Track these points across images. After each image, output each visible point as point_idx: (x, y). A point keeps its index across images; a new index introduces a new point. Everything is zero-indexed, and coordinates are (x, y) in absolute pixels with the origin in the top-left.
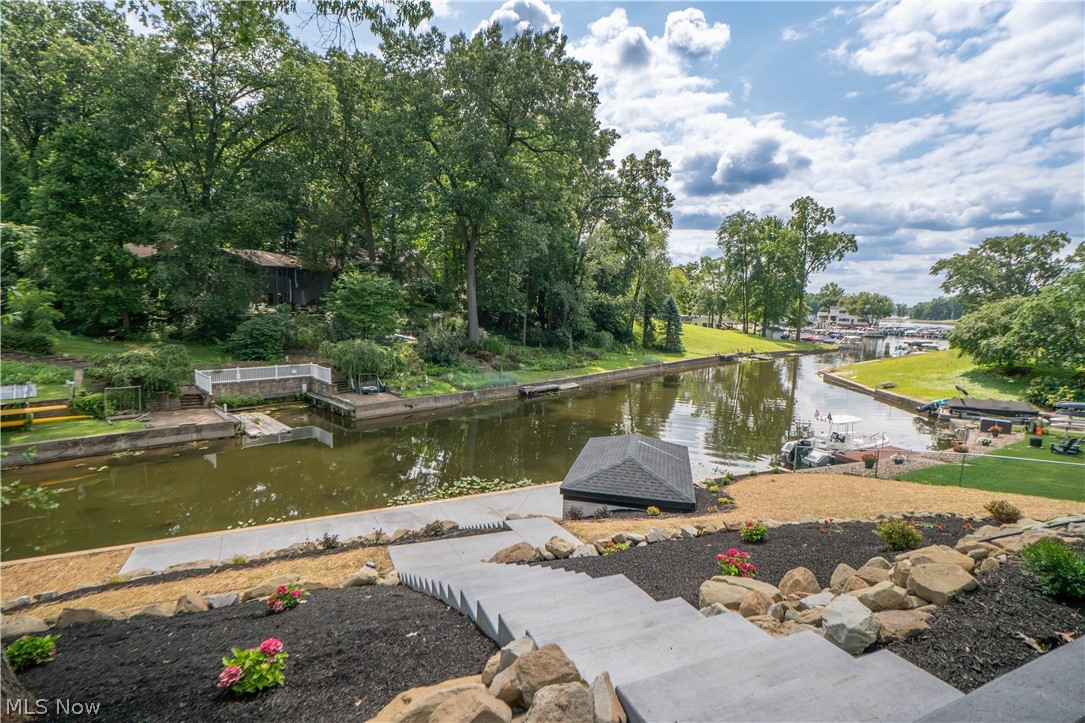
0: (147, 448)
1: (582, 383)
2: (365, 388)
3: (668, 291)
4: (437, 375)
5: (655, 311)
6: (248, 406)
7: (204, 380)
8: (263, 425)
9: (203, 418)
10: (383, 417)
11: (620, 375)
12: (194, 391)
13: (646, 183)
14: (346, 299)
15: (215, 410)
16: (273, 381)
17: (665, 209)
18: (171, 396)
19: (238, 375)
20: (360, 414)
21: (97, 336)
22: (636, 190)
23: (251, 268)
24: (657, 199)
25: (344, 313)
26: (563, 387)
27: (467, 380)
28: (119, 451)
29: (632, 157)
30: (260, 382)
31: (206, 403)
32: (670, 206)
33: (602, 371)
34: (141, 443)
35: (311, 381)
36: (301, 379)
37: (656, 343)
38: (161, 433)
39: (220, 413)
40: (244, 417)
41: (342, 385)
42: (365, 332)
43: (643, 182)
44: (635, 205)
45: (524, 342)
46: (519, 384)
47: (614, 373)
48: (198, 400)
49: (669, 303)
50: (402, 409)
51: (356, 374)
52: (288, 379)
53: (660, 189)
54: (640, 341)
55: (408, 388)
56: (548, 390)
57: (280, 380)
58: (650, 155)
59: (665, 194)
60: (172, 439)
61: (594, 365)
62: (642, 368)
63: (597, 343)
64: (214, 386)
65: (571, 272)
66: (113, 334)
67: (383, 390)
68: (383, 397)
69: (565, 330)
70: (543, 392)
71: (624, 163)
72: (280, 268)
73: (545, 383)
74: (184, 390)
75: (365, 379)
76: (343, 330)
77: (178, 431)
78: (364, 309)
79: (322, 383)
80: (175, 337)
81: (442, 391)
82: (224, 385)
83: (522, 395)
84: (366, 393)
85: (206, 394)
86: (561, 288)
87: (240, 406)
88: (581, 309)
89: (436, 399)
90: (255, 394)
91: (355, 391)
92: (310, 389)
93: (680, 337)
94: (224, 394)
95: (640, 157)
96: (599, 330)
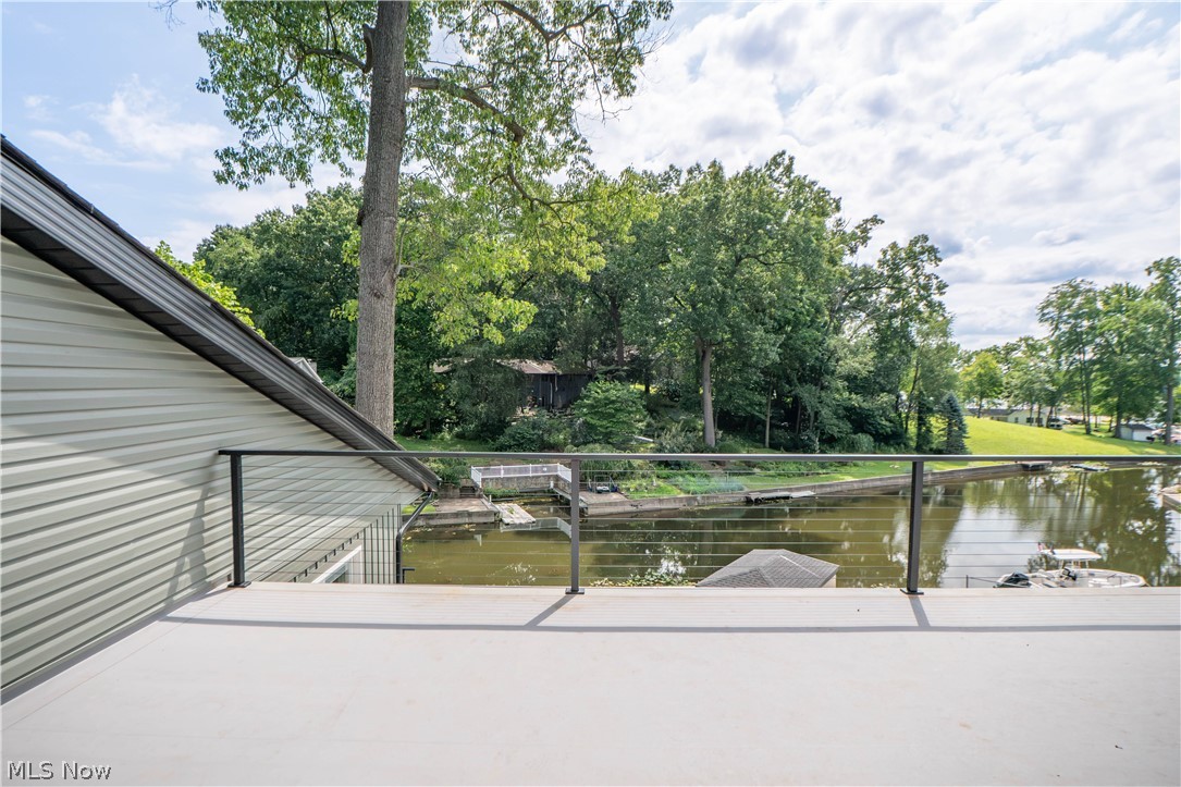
0: (435, 526)
1: (819, 491)
2: (599, 488)
3: (949, 386)
4: (667, 478)
5: (930, 411)
6: (507, 498)
7: (477, 476)
8: (516, 515)
9: (474, 506)
10: (611, 514)
11: (871, 484)
12: (470, 484)
13: (911, 272)
14: (592, 406)
15: (483, 500)
16: (526, 477)
17: (936, 298)
18: (454, 488)
19: (502, 472)
20: (591, 511)
21: (409, 435)
22: (898, 280)
23: (521, 377)
24: (926, 287)
25: (589, 419)
26: (795, 495)
27: (694, 484)
28: (419, 527)
29: (894, 246)
30: (518, 478)
31: (477, 494)
32: (942, 294)
33: (849, 479)
34: (433, 522)
35: (557, 478)
36: (549, 477)
37: (934, 446)
38: (444, 516)
39: (486, 503)
40: (502, 507)
41: (582, 483)
42: (606, 439)
43: (908, 271)
44: (900, 294)
45: (767, 444)
46: (746, 490)
47: (863, 482)
48: (470, 491)
49: (949, 401)
50: (629, 508)
51: (594, 476)
52: (539, 477)
53: (928, 277)
54: (913, 444)
55: (636, 490)
56: (777, 498)
57: (533, 477)
58: (914, 242)
59: (935, 281)
60: (452, 521)
61: (841, 473)
62: (902, 477)
63: (852, 447)
64: (483, 480)
65: (817, 375)
66: (419, 434)
67: (615, 490)
68: (615, 497)
69: (810, 434)
70: (772, 499)
71: (885, 252)
72: (543, 375)
73: (776, 490)
74: (463, 482)
75: (600, 479)
76: (586, 436)
77: (457, 515)
78: (604, 416)
79: (565, 481)
80: (461, 437)
81: (669, 494)
82: (491, 479)
83: (749, 501)
84: (599, 492)
85: (477, 486)
87: (501, 497)
89: (660, 501)
90: (514, 488)
91: (591, 490)
92: (556, 486)
93: (965, 440)
94: (491, 486)
95: (903, 243)
96: (855, 433)
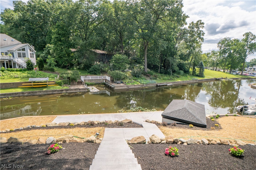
0: (69, 93)
1: (174, 84)
2: (118, 82)
3: (201, 60)
4: (135, 80)
5: (196, 65)
6: (92, 85)
7: (83, 78)
8: (94, 89)
9: (81, 87)
10: (121, 89)
11: (185, 82)
12: (80, 81)
13: (197, 29)
14: (115, 60)
15: (84, 85)
16: (97, 79)
17: (202, 37)
18: (75, 82)
19: (90, 78)
20: (116, 88)
21: (64, 68)
22: (193, 32)
23: (96, 54)
24: (199, 34)
25: (114, 64)
26: (168, 84)
27: (143, 82)
28: (64, 93)
29: (193, 22)
30: (95, 79)
31: (82, 83)
32: (203, 36)
33: (179, 81)
34: (68, 92)
35: (106, 80)
36: (104, 79)
37: (196, 74)
38: (72, 90)
39: (85, 86)
40: (90, 88)
41: (112, 81)
42: (119, 69)
43: (196, 29)
44: (192, 36)
45: (159, 72)
46: (156, 83)
47: (183, 82)
48: (81, 83)
49: (201, 63)
50: (126, 88)
51: (116, 79)
52: (101, 79)
53: (200, 31)
54: (191, 73)
55: (128, 83)
56: (164, 85)
57: (99, 79)
58: (198, 22)
59: (202, 32)
60: (74, 91)
61: (178, 79)
62: (192, 81)
63: (179, 73)
64: (84, 80)
65: (173, 54)
66: (67, 68)
67: (122, 83)
68: (122, 84)
69: (170, 70)
70: (163, 85)
71: (190, 24)
72: (102, 54)
73: (163, 83)
74: (78, 80)
75: (118, 80)
76: (114, 68)
77: (75, 89)
78: (119, 63)
79: (108, 80)
80: (79, 69)
81: (137, 84)
82: (87, 80)
83: (157, 86)
84: (118, 83)
85: (82, 81)
86: (170, 59)
87: (90, 85)
88: (175, 64)
89: (135, 86)
90: (94, 82)
91: (115, 83)
92: (106, 82)
93: (204, 73)
94: (87, 82)
95: (195, 22)
96: (180, 70)
